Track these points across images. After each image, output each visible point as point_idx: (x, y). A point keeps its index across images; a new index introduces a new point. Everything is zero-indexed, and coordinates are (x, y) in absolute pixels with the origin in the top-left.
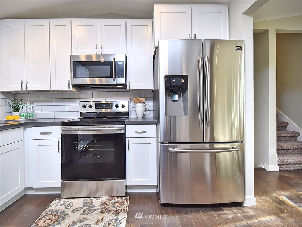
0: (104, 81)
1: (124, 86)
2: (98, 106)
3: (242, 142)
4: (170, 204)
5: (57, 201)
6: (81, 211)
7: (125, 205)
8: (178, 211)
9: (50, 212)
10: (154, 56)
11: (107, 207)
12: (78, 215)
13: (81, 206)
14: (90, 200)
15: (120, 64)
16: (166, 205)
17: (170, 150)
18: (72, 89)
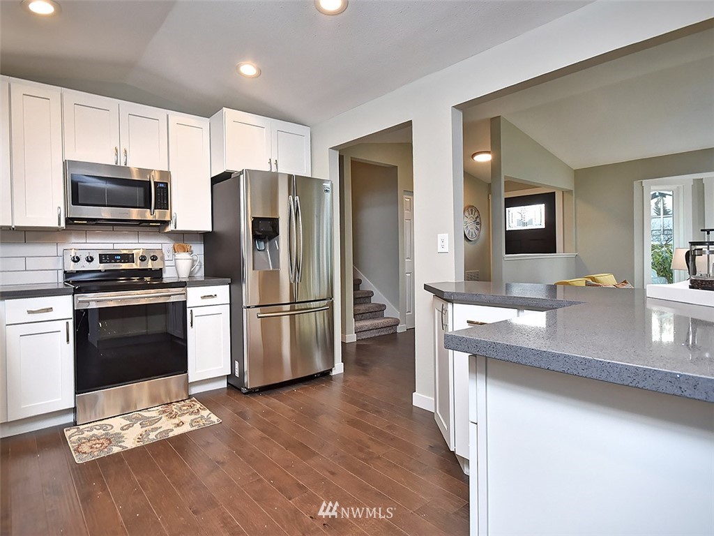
0: (134, 214)
1: (166, 223)
2: (106, 259)
3: (331, 298)
4: (257, 388)
5: (73, 430)
6: (137, 425)
7: (198, 405)
8: (268, 394)
9: (84, 441)
10: (215, 180)
11: (174, 413)
12: (137, 429)
13: (128, 422)
14: (135, 415)
15: (162, 187)
16: (252, 392)
17: (259, 315)
18: (63, 224)
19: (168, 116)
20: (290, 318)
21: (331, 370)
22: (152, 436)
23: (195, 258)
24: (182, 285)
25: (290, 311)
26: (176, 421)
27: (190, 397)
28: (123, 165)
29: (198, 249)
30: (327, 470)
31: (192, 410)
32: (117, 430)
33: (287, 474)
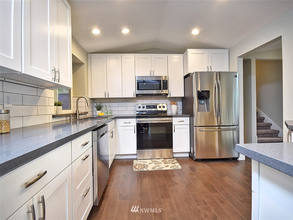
0: (154, 92)
1: (167, 94)
2: (148, 107)
3: (238, 125)
4: (200, 159)
5: (136, 161)
6: (154, 164)
7: (175, 161)
8: (205, 163)
9: (137, 165)
10: (185, 77)
11: (166, 162)
12: (153, 165)
13: (151, 162)
14: (154, 160)
15: (165, 82)
16: (197, 160)
17: (200, 130)
18: (135, 96)
19: (167, 56)
20: (218, 132)
21: (238, 158)
22: (157, 168)
23: (178, 107)
24: (171, 116)
25: (218, 129)
26: (166, 165)
27: (173, 158)
28: (153, 75)
29: (180, 103)
30: (220, 200)
31: (173, 162)
32: (147, 164)
33: (201, 195)
